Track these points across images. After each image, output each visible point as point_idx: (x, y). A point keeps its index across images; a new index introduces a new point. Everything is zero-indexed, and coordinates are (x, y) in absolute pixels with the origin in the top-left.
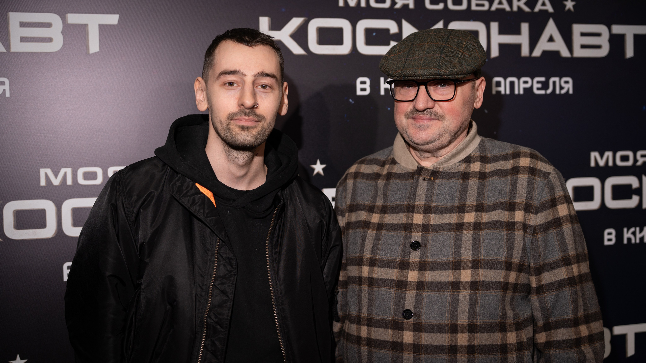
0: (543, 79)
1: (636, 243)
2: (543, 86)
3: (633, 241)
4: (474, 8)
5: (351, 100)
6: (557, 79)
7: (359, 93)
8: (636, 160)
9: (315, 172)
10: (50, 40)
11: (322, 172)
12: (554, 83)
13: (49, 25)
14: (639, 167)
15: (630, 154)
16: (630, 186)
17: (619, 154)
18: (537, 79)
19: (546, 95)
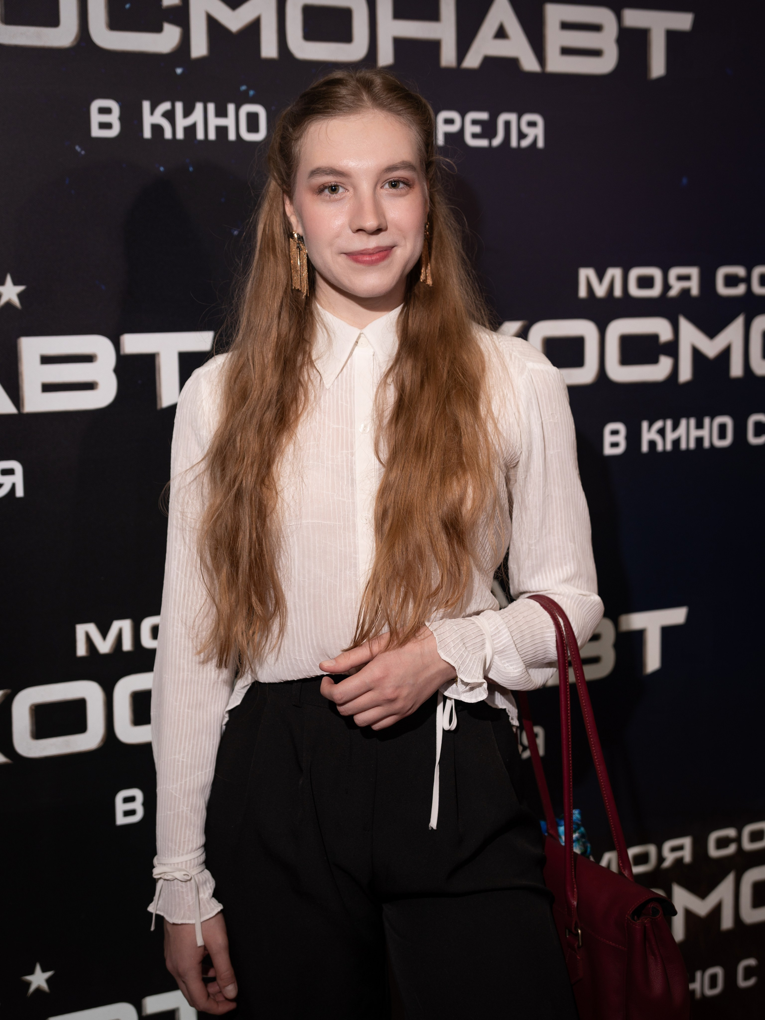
0: (484, 116)
1: (664, 452)
2: (483, 129)
3: (660, 448)
5: (78, 148)
6: (512, 117)
7: (96, 132)
8: (667, 287)
12: (507, 124)
14: (673, 299)
15: (656, 273)
16: (655, 337)
17: (635, 273)
18: (471, 116)
19: (490, 148)
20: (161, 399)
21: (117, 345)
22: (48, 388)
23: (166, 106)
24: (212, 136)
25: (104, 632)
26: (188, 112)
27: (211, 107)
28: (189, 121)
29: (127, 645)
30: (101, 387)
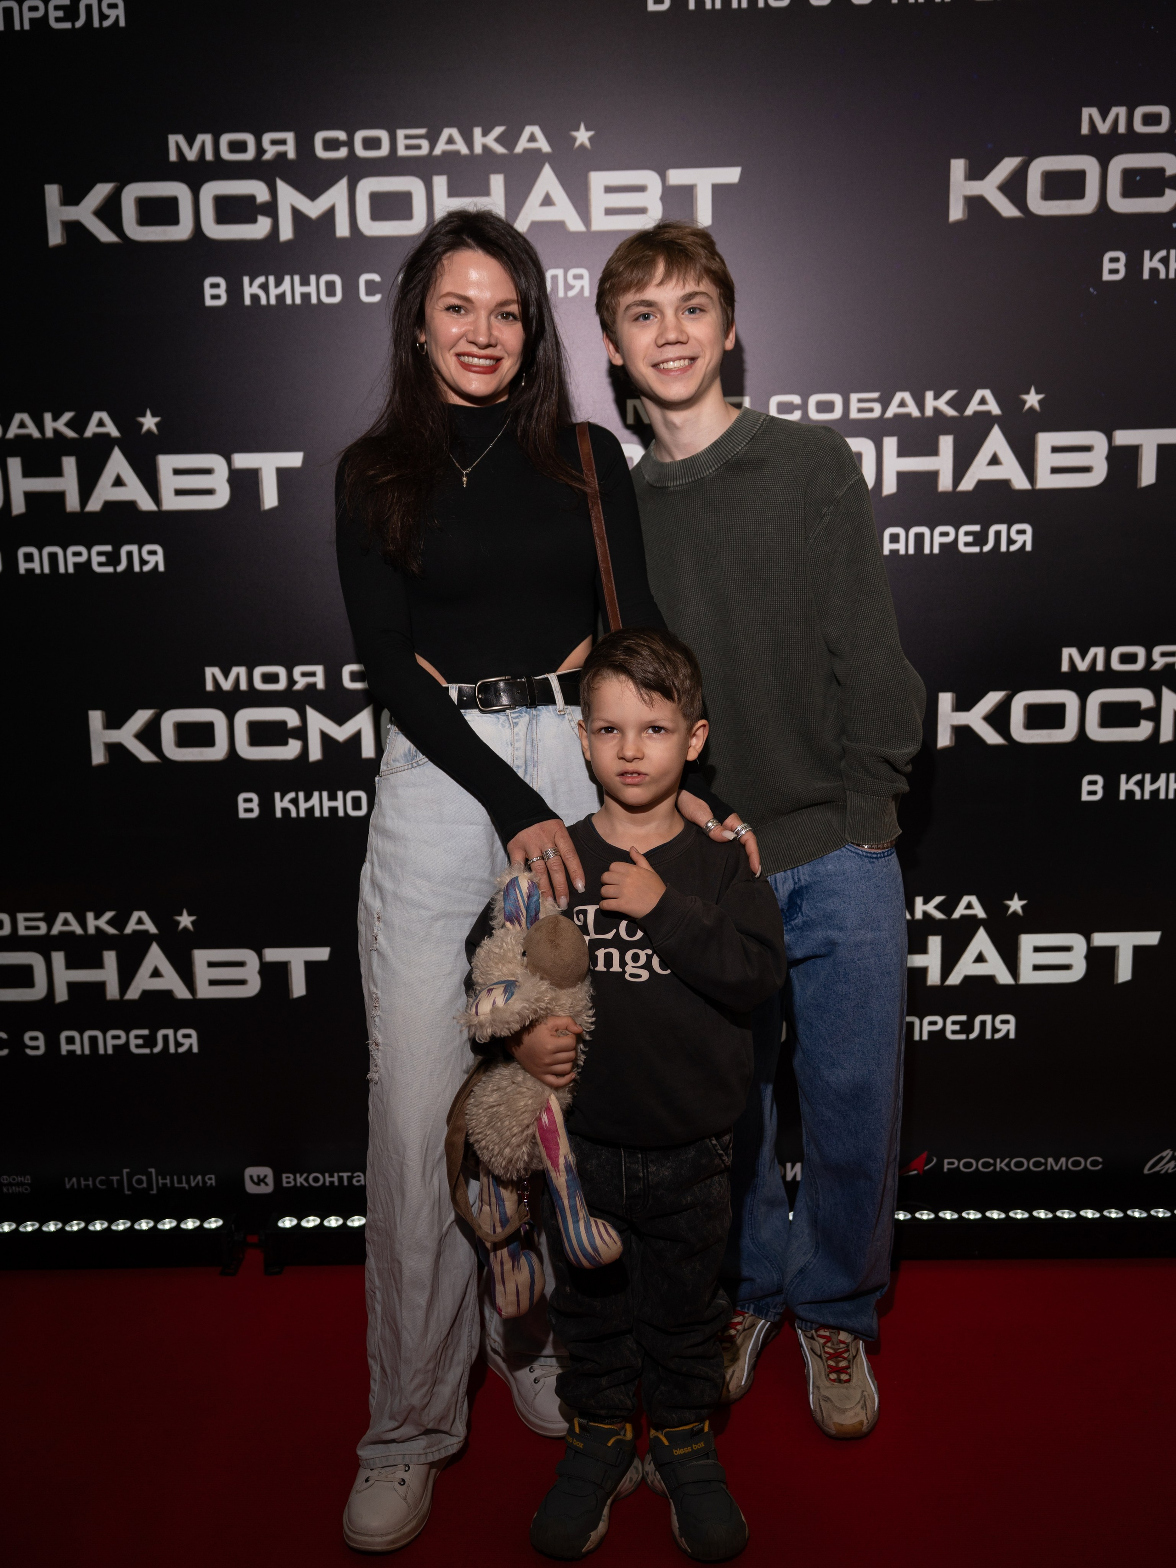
9: (1027, 406)
10: (643, 210)
11: (1037, 406)
13: (641, 189)
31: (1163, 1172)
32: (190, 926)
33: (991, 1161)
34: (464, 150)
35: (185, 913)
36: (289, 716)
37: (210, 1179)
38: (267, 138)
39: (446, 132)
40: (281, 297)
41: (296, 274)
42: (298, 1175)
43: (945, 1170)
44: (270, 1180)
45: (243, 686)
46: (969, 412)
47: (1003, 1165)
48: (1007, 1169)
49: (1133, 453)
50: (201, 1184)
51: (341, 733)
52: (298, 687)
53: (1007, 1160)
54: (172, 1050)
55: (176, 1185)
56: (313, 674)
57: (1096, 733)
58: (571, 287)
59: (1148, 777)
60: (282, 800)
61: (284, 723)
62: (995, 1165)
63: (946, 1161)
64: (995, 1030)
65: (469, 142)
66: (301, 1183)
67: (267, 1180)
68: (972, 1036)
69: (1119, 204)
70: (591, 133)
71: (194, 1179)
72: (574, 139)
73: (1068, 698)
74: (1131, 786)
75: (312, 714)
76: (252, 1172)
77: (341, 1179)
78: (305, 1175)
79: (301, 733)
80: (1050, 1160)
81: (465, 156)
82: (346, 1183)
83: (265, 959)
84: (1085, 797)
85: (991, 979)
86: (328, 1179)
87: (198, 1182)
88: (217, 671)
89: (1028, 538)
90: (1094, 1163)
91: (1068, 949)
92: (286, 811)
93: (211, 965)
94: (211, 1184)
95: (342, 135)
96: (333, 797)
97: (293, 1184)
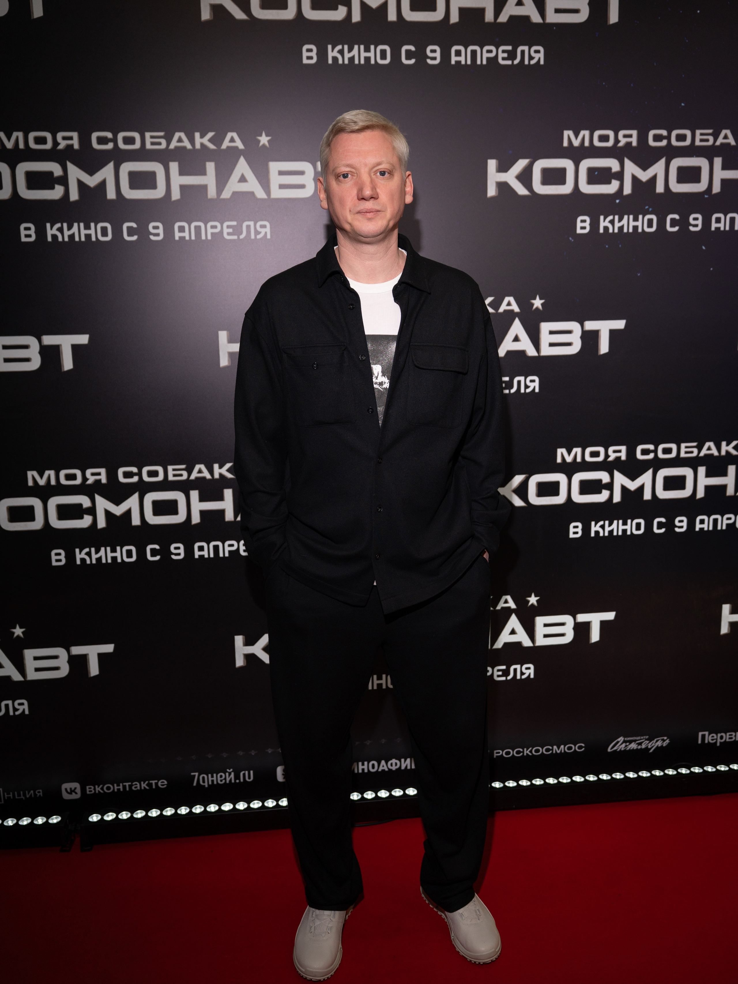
4: (698, 143)
5: (570, 239)
7: (579, 231)
9: (535, 307)
10: (302, 186)
11: (540, 307)
13: (302, 173)
20: (600, 350)
21: (582, 326)
22: (551, 345)
23: (611, 218)
24: (631, 230)
25: (569, 453)
26: (620, 220)
27: (631, 217)
28: (621, 224)
29: (579, 459)
30: (574, 345)
31: (618, 750)
32: (21, 635)
33: (521, 750)
34: (189, 146)
35: (18, 627)
36: (85, 501)
37: (39, 792)
38: (60, 135)
39: (177, 135)
40: (72, 237)
41: (81, 222)
42: (97, 786)
43: (495, 757)
44: (78, 790)
45: (53, 482)
46: (501, 310)
47: (528, 752)
48: (530, 754)
49: (595, 334)
50: (33, 796)
51: (118, 510)
52: (89, 482)
53: (530, 749)
54: (11, 713)
55: (17, 797)
56: (99, 474)
57: (578, 498)
58: (260, 233)
59: (607, 523)
60: (80, 553)
61: (81, 505)
62: (523, 752)
63: (495, 751)
64: (522, 674)
65: (192, 141)
66: (99, 791)
67: (76, 791)
68: (509, 678)
69: (586, 188)
70: (269, 138)
71: (28, 793)
72: (259, 141)
73: (561, 478)
74: (598, 528)
75: (99, 499)
76: (66, 786)
77: (124, 787)
78: (101, 786)
79: (92, 511)
80: (555, 747)
81: (190, 150)
82: (128, 789)
83: (72, 653)
84: (572, 536)
85: (519, 644)
86: (116, 788)
87: (31, 794)
88: (35, 473)
89: (536, 384)
90: (580, 747)
91: (563, 624)
92: (83, 560)
93: (36, 658)
94: (40, 795)
95: (109, 135)
96: (114, 550)
97: (93, 791)
